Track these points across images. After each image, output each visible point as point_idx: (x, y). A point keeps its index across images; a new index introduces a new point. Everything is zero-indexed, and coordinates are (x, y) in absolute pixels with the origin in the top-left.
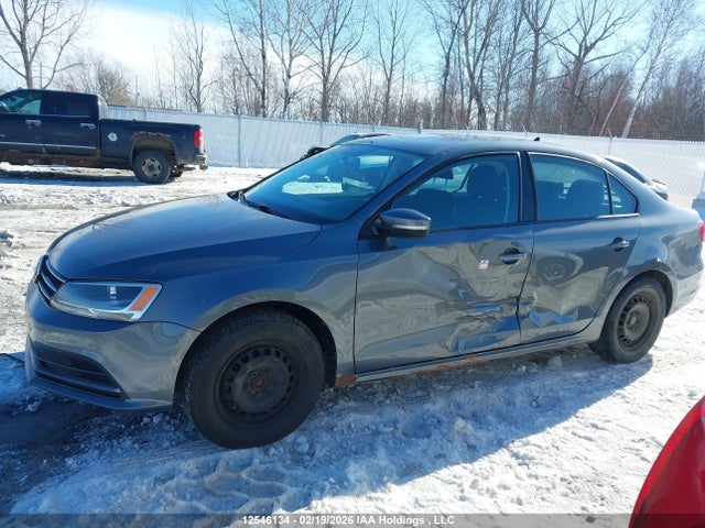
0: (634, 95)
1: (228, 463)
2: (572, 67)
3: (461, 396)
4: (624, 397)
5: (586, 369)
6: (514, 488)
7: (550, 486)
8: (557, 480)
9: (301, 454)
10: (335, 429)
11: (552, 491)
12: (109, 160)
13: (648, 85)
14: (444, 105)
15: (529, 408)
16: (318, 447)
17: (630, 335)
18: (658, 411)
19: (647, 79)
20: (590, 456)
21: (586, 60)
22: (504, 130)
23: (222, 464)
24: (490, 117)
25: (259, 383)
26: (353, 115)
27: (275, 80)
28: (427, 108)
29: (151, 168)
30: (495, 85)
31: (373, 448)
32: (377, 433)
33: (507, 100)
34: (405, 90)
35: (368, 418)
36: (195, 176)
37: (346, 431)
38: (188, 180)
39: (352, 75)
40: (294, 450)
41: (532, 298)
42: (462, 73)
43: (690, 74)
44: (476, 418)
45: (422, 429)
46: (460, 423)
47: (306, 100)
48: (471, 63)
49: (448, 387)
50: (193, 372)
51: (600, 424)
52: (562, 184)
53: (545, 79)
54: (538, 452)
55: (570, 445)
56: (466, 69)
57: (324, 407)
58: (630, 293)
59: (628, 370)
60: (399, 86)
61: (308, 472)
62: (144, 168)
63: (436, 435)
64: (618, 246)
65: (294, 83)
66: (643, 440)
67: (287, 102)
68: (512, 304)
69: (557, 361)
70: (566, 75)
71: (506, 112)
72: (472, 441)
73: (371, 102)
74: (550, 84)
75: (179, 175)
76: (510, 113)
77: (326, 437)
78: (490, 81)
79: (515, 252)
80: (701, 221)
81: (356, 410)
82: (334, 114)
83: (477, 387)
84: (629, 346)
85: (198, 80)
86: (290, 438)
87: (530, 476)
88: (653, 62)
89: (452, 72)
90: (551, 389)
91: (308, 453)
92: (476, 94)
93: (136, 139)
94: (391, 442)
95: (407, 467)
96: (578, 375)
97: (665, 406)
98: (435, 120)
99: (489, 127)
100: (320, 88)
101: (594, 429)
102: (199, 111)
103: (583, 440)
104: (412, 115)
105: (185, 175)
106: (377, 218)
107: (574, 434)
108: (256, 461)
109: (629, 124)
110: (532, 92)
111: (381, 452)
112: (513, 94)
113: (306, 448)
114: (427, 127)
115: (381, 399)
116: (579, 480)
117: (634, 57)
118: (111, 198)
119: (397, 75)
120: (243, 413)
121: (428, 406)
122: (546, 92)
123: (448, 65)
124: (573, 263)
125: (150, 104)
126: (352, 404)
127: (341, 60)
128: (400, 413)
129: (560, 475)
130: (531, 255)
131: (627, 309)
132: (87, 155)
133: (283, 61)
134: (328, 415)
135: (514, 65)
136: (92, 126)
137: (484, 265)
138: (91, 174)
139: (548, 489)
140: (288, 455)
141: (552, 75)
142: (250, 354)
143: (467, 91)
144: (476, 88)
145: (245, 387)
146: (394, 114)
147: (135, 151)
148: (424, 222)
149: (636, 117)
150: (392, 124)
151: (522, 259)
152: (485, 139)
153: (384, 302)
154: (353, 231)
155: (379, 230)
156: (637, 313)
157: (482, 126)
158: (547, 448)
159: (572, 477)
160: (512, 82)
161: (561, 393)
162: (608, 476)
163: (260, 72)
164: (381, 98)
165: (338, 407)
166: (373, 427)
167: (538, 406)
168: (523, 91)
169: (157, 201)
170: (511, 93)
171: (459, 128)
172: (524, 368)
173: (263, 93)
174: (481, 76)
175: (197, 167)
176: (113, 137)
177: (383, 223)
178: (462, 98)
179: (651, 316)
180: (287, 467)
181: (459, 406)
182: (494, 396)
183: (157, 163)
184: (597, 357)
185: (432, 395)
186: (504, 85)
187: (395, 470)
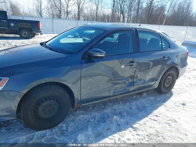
0: (166, 13)
1: (38, 136)
2: (149, 4)
3: (116, 107)
4: (165, 105)
5: (153, 96)
6: (132, 140)
7: (143, 138)
8: (145, 136)
9: (63, 130)
10: (75, 121)
11: (144, 140)
12: (11, 32)
13: (170, 10)
14: (113, 15)
15: (136, 110)
16: (69, 128)
17: (166, 86)
18: (175, 110)
19: (170, 8)
20: (155, 126)
21: (153, 3)
22: (130, 23)
23: (35, 137)
24: (126, 19)
25: (48, 109)
26: (87, 18)
27: (64, 8)
28: (108, 16)
29: (25, 34)
30: (128, 10)
31: (87, 128)
32: (89, 121)
33: (131, 14)
34: (102, 11)
35: (86, 116)
36: (39, 37)
37: (79, 121)
38: (37, 38)
39: (87, 6)
40: (61, 129)
41: (138, 76)
42: (118, 6)
43: (181, 7)
44: (120, 114)
45: (103, 119)
46: (115, 117)
47: (73, 14)
48: (121, 3)
49: (112, 104)
50: (23, 107)
51: (158, 115)
52: (147, 39)
53: (141, 8)
54: (139, 126)
55: (149, 123)
56: (119, 5)
57: (72, 113)
58: (167, 73)
59: (166, 96)
60: (100, 10)
61: (65, 138)
62: (23, 34)
63: (107, 121)
64: (164, 59)
65: (69, 9)
66: (171, 120)
67: (68, 14)
68: (132, 78)
69: (145, 94)
70: (147, 7)
71: (130, 17)
72: (119, 123)
73: (92, 14)
74: (143, 10)
75: (34, 36)
76: (131, 18)
77: (72, 124)
78: (126, 8)
79: (133, 62)
80: (188, 51)
81: (82, 114)
82: (81, 18)
83: (121, 103)
84: (166, 89)
85: (41, 8)
86: (60, 125)
87: (137, 135)
88: (172, 3)
89: (115, 6)
90: (143, 104)
91: (66, 130)
92: (122, 12)
93: (20, 25)
94: (93, 124)
95: (98, 134)
96: (151, 98)
97: (177, 108)
98: (111, 20)
99: (126, 22)
100: (77, 10)
101: (156, 117)
102: (41, 17)
103: (153, 121)
104: (104, 18)
105: (36, 36)
106: (87, 52)
107: (150, 119)
108: (48, 134)
109: (164, 21)
110: (138, 12)
111: (90, 129)
112: (132, 13)
113: (65, 128)
114: (108, 22)
115: (91, 109)
116: (152, 135)
117: (166, 2)
118: (11, 44)
119: (99, 7)
120: (43, 119)
121: (106, 111)
122: (142, 12)
123: (114, 4)
124: (150, 64)
125: (26, 14)
126: (81, 112)
127: (83, 2)
128: (96, 114)
129: (146, 134)
130: (137, 63)
131: (166, 78)
132: (5, 30)
133: (66, 2)
134: (73, 116)
135: (133, 4)
136: (5, 21)
137: (123, 67)
138: (7, 36)
139: (143, 139)
140: (59, 131)
141: (144, 7)
142: (44, 100)
143: (120, 11)
144: (122, 10)
145: (43, 110)
146: (99, 18)
147: (19, 29)
148: (103, 53)
149: (166, 19)
150: (98, 21)
151: (135, 64)
152: (125, 25)
153: (94, 78)
154: (79, 57)
155: (88, 56)
156: (169, 79)
157: (124, 22)
158: (142, 124)
159: (150, 134)
160: (132, 9)
161: (146, 105)
162: (161, 133)
163: (59, 5)
164: (95, 13)
165: (76, 113)
166: (88, 119)
167: (139, 109)
168: (135, 11)
169: (26, 44)
170: (132, 12)
171: (117, 22)
172: (135, 96)
173: (60, 12)
174: (123, 7)
175: (39, 34)
176: (12, 25)
177: (90, 54)
178: (118, 14)
179: (172, 80)
180: (58, 136)
181: (115, 110)
182: (126, 106)
183: (27, 33)
184: (157, 92)
185: (107, 107)
186: (130, 10)
187: (94, 135)
